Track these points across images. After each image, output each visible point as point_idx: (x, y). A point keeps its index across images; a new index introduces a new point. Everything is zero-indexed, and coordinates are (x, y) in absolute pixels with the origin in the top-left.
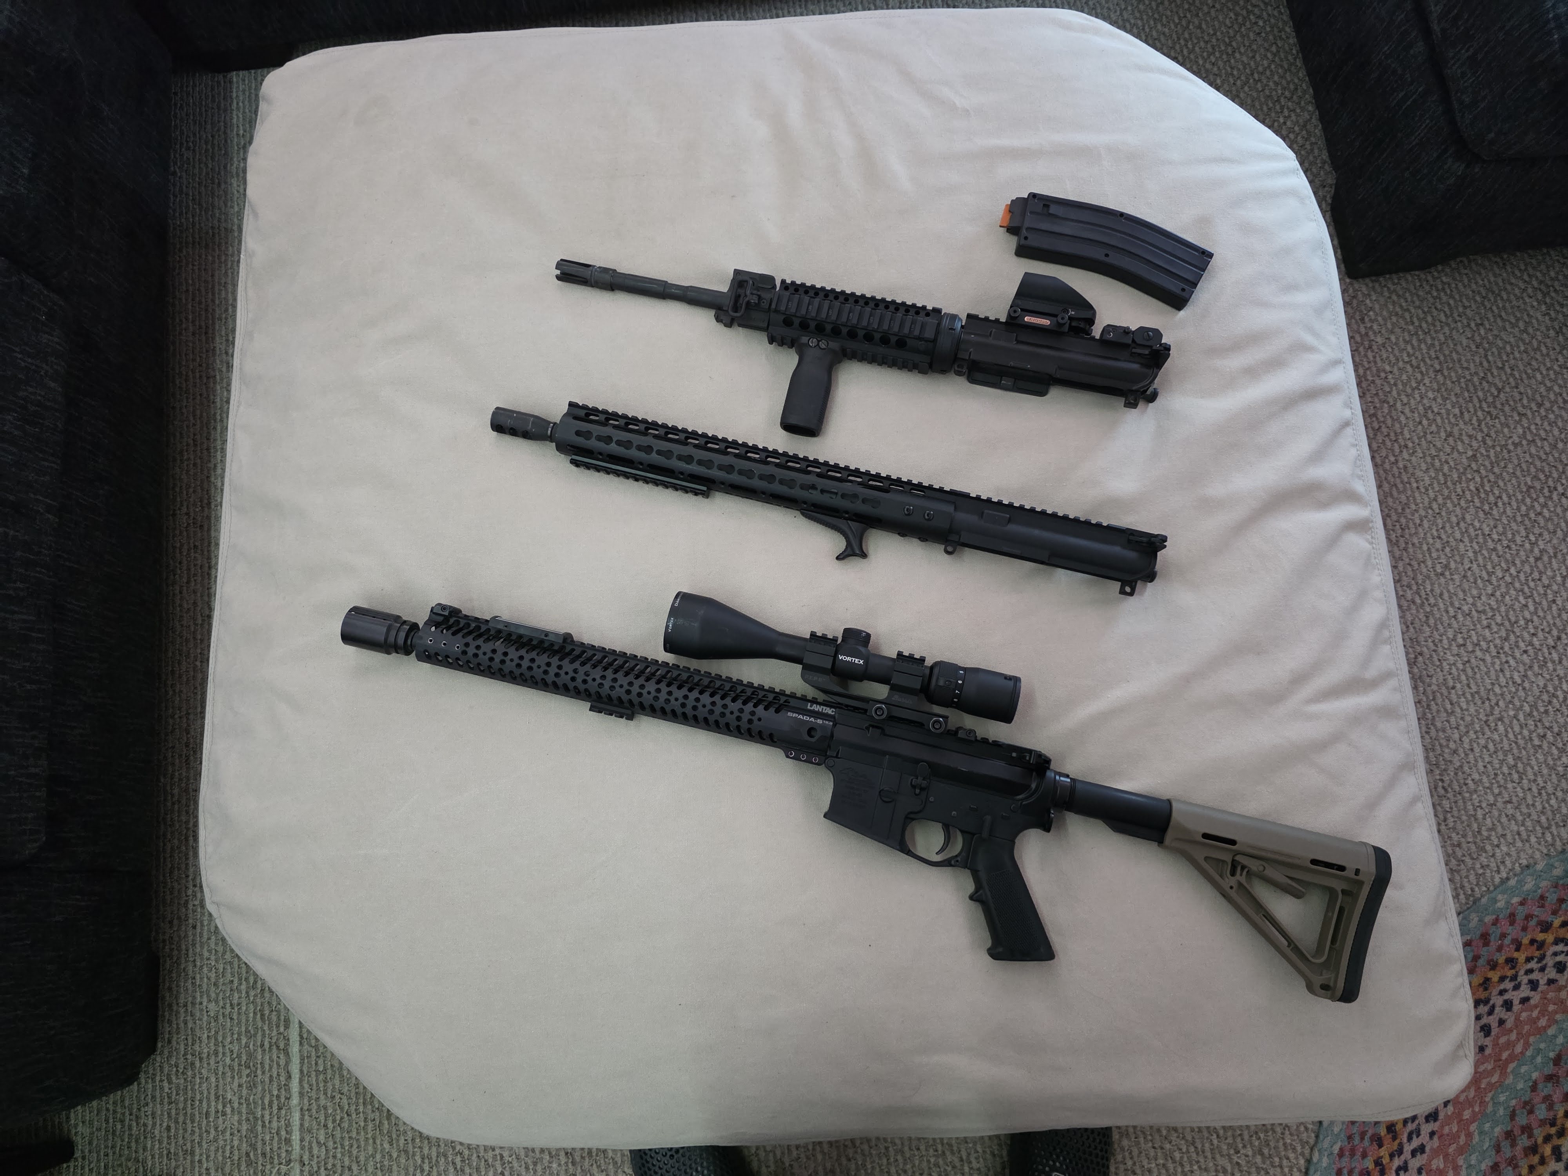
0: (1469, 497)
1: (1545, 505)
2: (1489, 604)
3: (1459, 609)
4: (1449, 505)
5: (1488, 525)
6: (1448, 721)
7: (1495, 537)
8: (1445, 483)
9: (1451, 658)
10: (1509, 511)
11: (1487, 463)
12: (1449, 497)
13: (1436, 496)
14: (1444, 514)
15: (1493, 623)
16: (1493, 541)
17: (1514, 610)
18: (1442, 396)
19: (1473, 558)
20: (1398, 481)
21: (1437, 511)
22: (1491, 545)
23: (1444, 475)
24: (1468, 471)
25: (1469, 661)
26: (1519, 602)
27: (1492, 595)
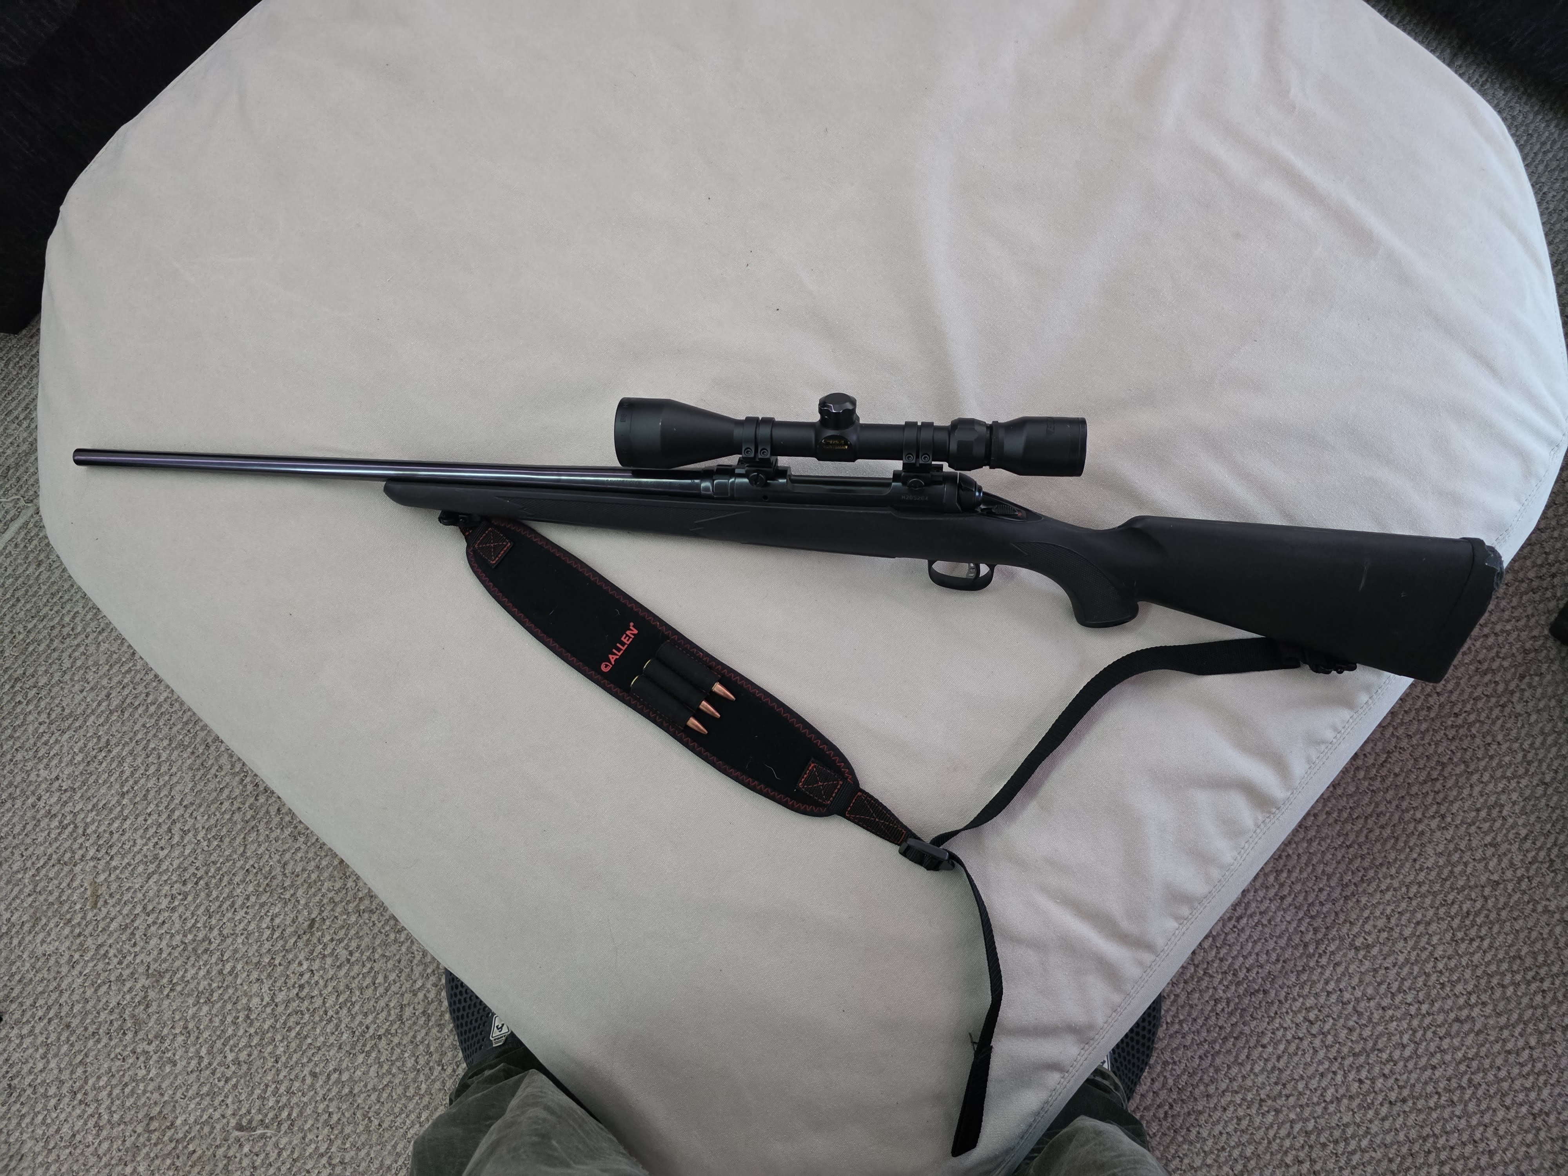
0: (1453, 911)
1: (1517, 985)
2: (1372, 1014)
3: (1340, 990)
4: (1428, 901)
5: (1444, 951)
6: (1229, 1067)
7: (1440, 966)
8: (1445, 880)
9: (1289, 1022)
10: (1477, 957)
11: (1502, 900)
12: (1435, 895)
13: (1424, 882)
14: (1414, 903)
15: (1358, 1030)
16: (1434, 967)
17: (1389, 1039)
18: (1524, 806)
19: (1399, 963)
20: (1404, 838)
21: (1411, 895)
22: (1429, 967)
23: (1452, 872)
24: (1477, 890)
25: (1301, 1039)
26: (1401, 1038)
27: (1383, 1008)
